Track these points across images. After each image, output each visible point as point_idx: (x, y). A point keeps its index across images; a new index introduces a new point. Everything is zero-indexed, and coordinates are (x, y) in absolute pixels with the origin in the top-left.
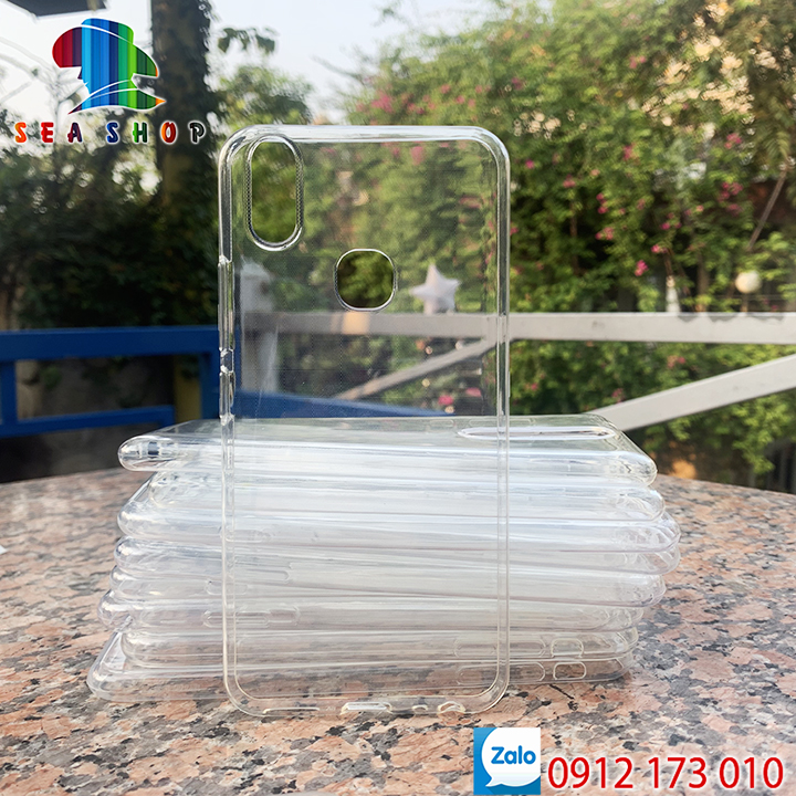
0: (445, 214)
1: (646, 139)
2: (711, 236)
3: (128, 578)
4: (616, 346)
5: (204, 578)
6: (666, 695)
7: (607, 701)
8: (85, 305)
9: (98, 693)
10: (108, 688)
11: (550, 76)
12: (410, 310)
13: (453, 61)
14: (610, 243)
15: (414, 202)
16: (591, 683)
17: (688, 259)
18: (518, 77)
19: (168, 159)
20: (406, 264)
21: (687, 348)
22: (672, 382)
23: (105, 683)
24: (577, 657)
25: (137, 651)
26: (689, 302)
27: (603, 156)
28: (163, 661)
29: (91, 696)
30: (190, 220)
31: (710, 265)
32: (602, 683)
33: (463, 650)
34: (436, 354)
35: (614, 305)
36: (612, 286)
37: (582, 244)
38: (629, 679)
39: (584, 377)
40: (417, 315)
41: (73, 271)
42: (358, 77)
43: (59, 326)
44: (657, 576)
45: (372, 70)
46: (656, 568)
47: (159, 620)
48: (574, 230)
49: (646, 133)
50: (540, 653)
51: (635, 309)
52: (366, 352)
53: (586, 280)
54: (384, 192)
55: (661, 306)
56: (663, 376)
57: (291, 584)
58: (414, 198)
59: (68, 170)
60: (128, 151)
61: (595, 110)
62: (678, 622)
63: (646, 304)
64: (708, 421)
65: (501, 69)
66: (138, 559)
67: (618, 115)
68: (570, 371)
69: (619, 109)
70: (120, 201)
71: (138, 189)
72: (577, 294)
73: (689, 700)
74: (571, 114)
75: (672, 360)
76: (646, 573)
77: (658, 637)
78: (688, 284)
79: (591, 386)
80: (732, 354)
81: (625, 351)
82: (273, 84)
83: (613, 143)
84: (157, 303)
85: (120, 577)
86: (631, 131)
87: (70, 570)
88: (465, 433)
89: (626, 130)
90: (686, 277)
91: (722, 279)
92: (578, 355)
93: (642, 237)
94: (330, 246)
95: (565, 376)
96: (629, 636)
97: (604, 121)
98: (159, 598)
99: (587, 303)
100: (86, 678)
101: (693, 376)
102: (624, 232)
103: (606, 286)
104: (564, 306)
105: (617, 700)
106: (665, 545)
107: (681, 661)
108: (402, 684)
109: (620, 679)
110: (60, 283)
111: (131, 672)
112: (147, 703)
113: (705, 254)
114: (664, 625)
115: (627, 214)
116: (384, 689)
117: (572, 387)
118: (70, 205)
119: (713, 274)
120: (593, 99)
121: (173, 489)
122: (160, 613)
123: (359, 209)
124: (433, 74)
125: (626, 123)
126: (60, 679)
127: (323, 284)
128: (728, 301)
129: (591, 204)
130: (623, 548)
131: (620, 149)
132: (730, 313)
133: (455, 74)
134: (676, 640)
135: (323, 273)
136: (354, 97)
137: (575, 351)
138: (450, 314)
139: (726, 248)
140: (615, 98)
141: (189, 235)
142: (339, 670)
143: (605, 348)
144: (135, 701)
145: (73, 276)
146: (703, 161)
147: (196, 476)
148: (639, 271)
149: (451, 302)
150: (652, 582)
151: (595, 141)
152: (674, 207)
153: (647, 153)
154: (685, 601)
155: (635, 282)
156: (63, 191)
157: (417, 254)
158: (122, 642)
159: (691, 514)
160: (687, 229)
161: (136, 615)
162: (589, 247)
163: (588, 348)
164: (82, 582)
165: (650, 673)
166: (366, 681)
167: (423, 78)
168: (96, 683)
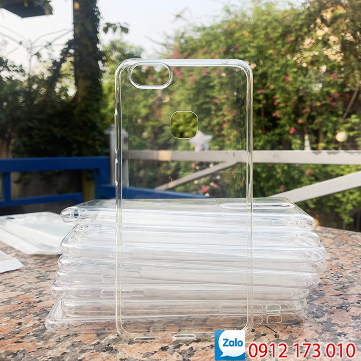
0: (205, 106)
1: (295, 72)
2: (324, 116)
3: (64, 274)
4: (282, 165)
5: (101, 274)
6: (321, 331)
7: (293, 334)
8: (42, 147)
9: (50, 330)
10: (54, 327)
11: (252, 44)
12: (189, 150)
13: (208, 38)
14: (279, 119)
15: (190, 101)
16: (284, 325)
17: (314, 127)
18: (237, 45)
19: (80, 81)
20: (187, 128)
21: (314, 167)
22: (307, 182)
23: (53, 325)
24: (278, 313)
25: (69, 309)
26: (315, 146)
27: (276, 80)
28: (80, 314)
29: (47, 331)
30: (90, 109)
31: (324, 129)
32: (290, 325)
33: (224, 309)
34: (201, 169)
35: (281, 147)
36: (280, 139)
37: (266, 120)
38: (302, 323)
39: (267, 180)
40: (192, 152)
41: (37, 131)
42: (165, 45)
43: (30, 156)
44: (316, 274)
45: (171, 42)
46: (315, 270)
47: (79, 295)
48: (262, 113)
49: (295, 70)
50: (260, 311)
51: (290, 149)
52: (168, 168)
53: (268, 136)
54: (177, 97)
55: (302, 147)
56: (303, 179)
57: (142, 277)
58: (190, 99)
59: (35, 86)
60: (62, 78)
61: (272, 60)
62: (323, 295)
63: (295, 147)
64: (324, 200)
65: (230, 41)
66: (68, 265)
67: (282, 62)
68: (261, 177)
69: (282, 59)
70: (58, 100)
71: (66, 95)
72: (264, 142)
73: (332, 333)
74: (261, 62)
75: (307, 172)
76: (311, 272)
77: (315, 302)
78: (314, 138)
79: (270, 184)
80: (335, 170)
81: (286, 168)
82: (127, 48)
83: (280, 74)
84: (75, 146)
85: (61, 274)
86: (288, 69)
87: (35, 270)
88: (223, 206)
89: (286, 69)
90: (313, 135)
91: (329, 135)
92: (265, 170)
93: (293, 116)
94: (152, 121)
95: (259, 179)
96: (302, 302)
97: (276, 65)
98: (78, 284)
99: (269, 146)
100: (44, 322)
101: (317, 180)
102: (285, 114)
103: (277, 138)
104: (258, 148)
105: (297, 333)
106: (320, 259)
107: (326, 314)
108: (195, 325)
109: (298, 323)
110: (31, 137)
111: (65, 320)
112: (73, 334)
113: (322, 124)
114: (316, 297)
115: (286, 106)
116: (186, 328)
117: (262, 184)
118: (36, 102)
119: (326, 133)
120: (271, 55)
121: (86, 232)
122: (79, 291)
123: (165, 104)
124: (199, 44)
125: (286, 66)
126: (32, 322)
127: (149, 138)
128: (332, 146)
129: (270, 102)
130: (299, 261)
131: (283, 77)
132: (333, 151)
133: (209, 43)
134: (323, 304)
135: (149, 133)
136: (163, 54)
137: (263, 168)
138: (206, 151)
139: (332, 122)
140: (281, 54)
141: (90, 116)
142: (164, 319)
143: (277, 166)
144: (67, 333)
145: (37, 134)
146: (321, 82)
147: (96, 226)
148: (291, 132)
149: (207, 146)
150: (314, 276)
151: (272, 73)
152: (308, 103)
153: (295, 79)
154: (326, 285)
155: (290, 137)
156: (33, 96)
157: (192, 124)
158: (61, 305)
159: (325, 243)
160: (314, 113)
161: (67, 292)
162: (269, 121)
163: (269, 167)
164: (41, 275)
165: (312, 320)
166: (178, 324)
167: (194, 46)
168: (49, 325)
